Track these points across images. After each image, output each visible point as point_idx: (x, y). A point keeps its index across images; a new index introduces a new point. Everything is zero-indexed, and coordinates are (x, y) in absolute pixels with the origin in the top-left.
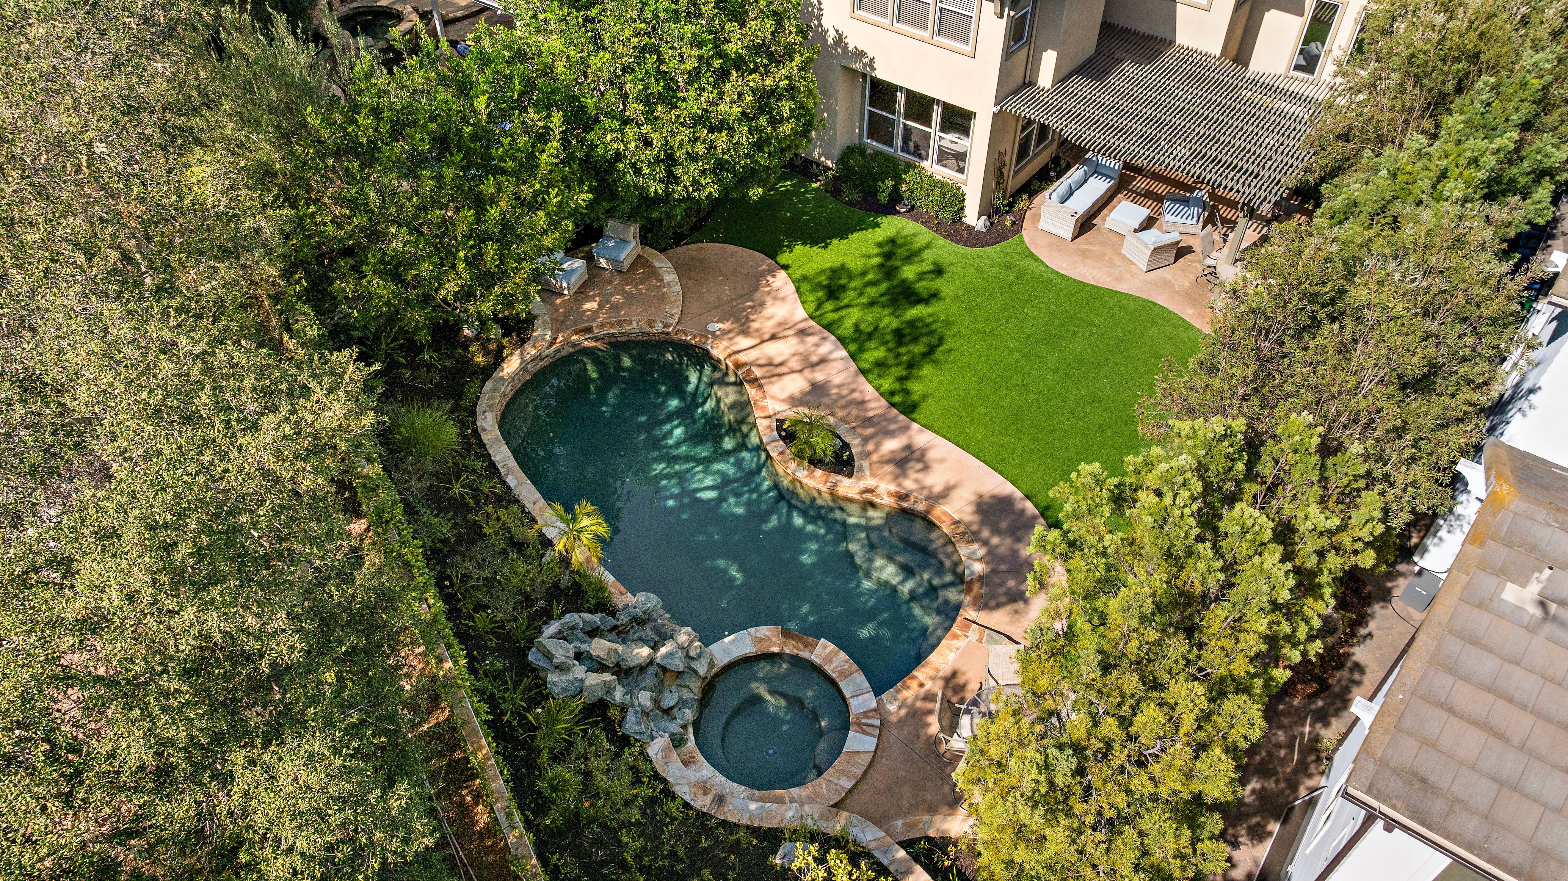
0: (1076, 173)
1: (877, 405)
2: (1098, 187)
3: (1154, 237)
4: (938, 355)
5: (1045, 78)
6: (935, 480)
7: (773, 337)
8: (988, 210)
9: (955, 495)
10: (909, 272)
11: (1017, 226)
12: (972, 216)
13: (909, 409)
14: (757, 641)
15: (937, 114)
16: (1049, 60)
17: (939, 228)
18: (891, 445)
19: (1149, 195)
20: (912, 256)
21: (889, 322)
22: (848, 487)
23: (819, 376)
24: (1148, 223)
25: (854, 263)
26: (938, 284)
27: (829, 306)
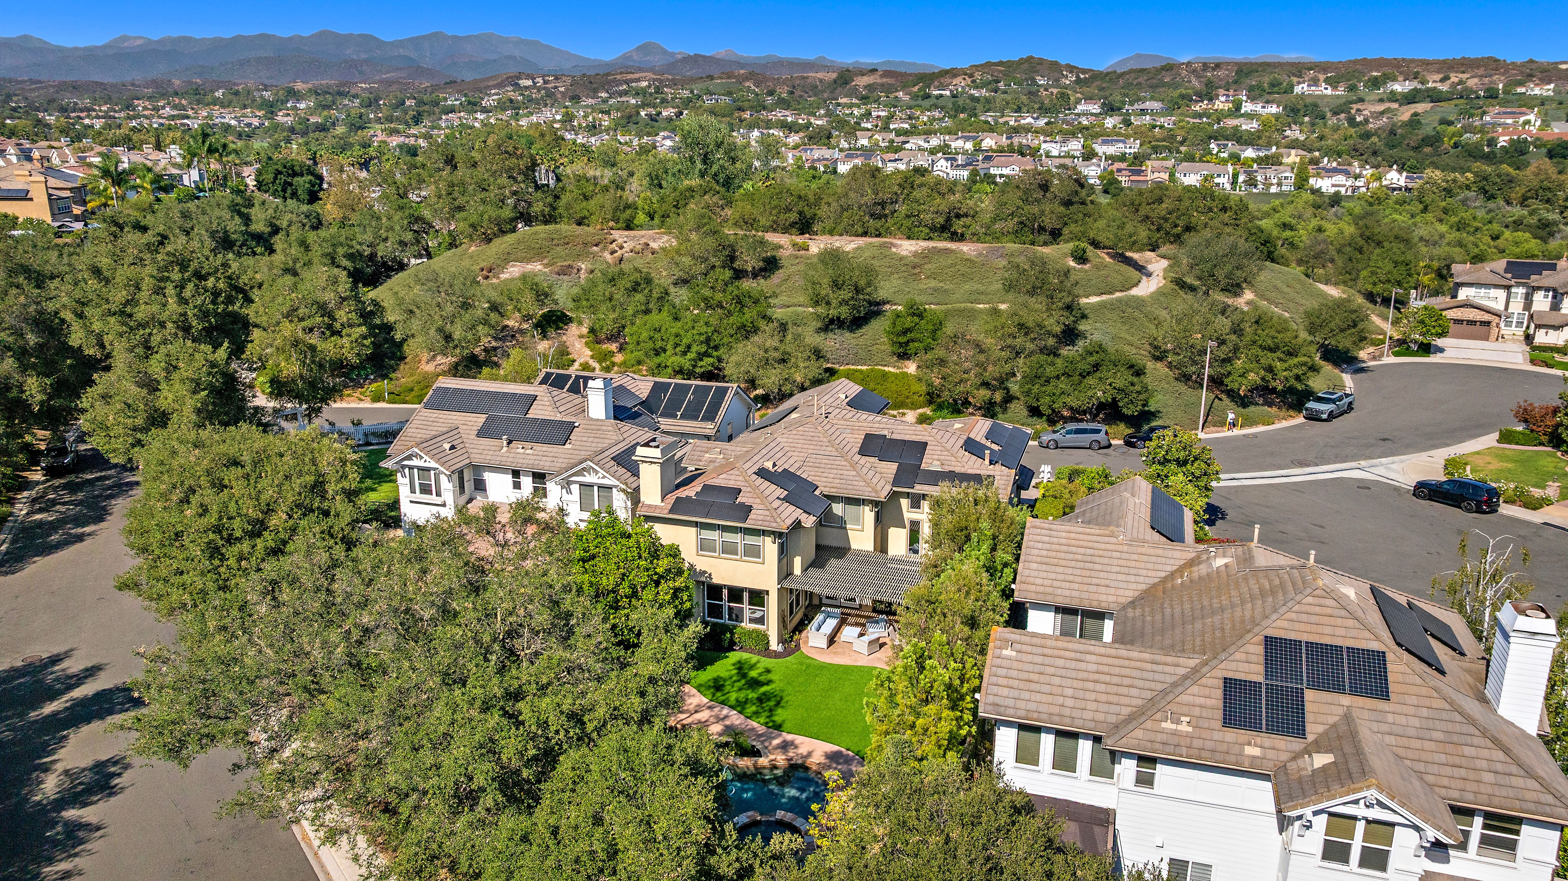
0: (819, 617)
1: (762, 729)
2: (831, 623)
3: (866, 639)
4: (782, 704)
5: (797, 570)
6: (803, 750)
7: (696, 712)
8: (781, 640)
9: (814, 754)
10: (753, 674)
11: (798, 647)
12: (774, 645)
13: (778, 727)
14: (748, 817)
15: (746, 596)
16: (798, 562)
17: (759, 653)
18: (776, 742)
19: (857, 624)
20: (752, 667)
21: (752, 695)
22: (763, 761)
23: (728, 723)
24: (861, 635)
25: (724, 674)
26: (770, 676)
27: (719, 694)
